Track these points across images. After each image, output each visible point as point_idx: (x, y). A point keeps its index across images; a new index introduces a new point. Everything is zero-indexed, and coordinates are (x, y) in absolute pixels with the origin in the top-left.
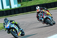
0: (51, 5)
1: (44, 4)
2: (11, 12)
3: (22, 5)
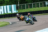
0: (37, 12)
1: (32, 12)
2: (12, 15)
3: (19, 11)
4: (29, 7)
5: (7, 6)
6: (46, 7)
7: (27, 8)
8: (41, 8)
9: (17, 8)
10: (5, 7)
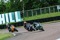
0: (46, 20)
2: (16, 25)
4: (36, 13)
5: (9, 13)
6: (57, 12)
7: (34, 14)
8: (52, 13)
9: (22, 16)
10: (7, 14)
